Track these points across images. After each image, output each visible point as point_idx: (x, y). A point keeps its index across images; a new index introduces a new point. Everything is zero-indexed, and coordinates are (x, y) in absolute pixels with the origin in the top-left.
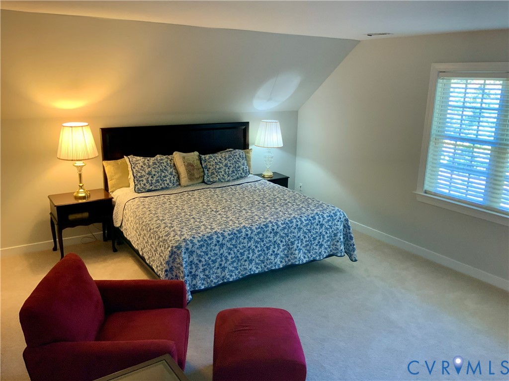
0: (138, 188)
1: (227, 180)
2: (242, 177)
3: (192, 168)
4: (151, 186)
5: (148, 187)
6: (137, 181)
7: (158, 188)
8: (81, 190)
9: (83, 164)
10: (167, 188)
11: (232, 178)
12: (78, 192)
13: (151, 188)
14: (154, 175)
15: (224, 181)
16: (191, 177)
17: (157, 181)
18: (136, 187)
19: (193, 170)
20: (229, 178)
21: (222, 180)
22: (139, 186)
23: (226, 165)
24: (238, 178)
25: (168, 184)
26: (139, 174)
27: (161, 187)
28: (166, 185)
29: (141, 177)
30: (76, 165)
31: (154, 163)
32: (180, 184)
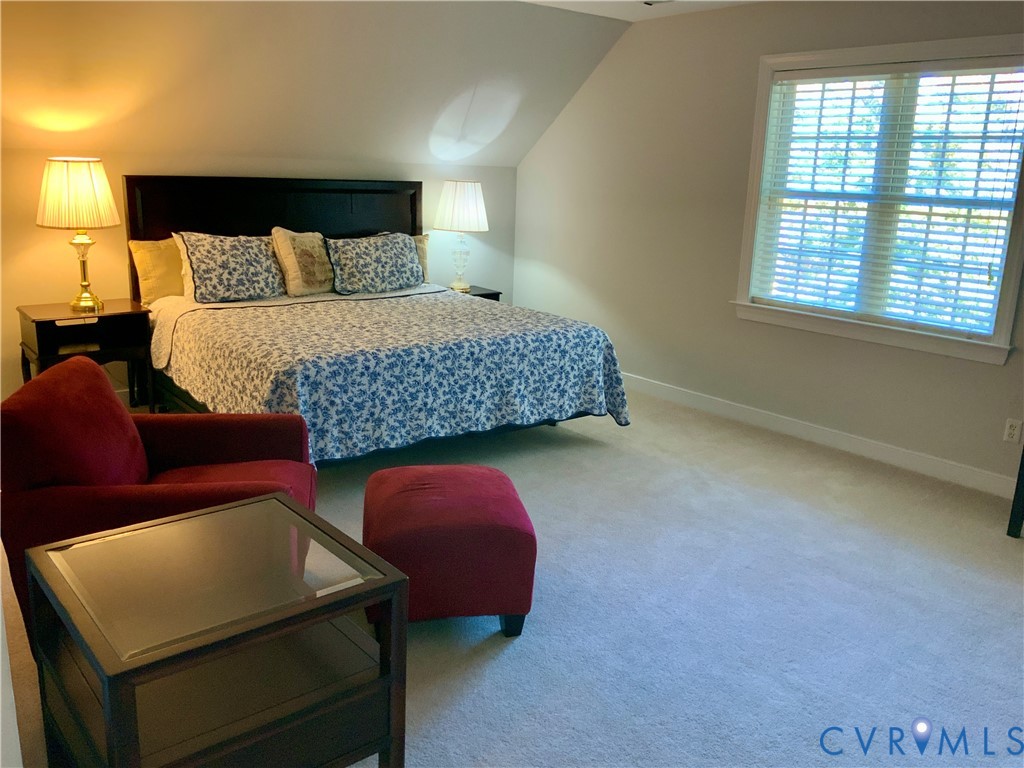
0: (201, 294)
1: (379, 289)
2: (409, 286)
3: (310, 260)
4: (228, 290)
5: (221, 292)
6: (200, 278)
7: (242, 296)
8: (86, 295)
9: (90, 242)
10: (260, 298)
11: (389, 286)
12: (79, 299)
13: (227, 294)
14: (235, 269)
15: (374, 290)
16: (309, 278)
17: (240, 282)
18: (198, 292)
19: (313, 264)
20: (384, 285)
21: (370, 289)
22: (203, 289)
23: (378, 260)
24: (401, 288)
25: (262, 290)
26: (203, 267)
27: (248, 294)
28: (258, 291)
29: (207, 271)
30: (74, 241)
31: (234, 247)
32: (286, 293)
